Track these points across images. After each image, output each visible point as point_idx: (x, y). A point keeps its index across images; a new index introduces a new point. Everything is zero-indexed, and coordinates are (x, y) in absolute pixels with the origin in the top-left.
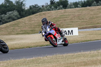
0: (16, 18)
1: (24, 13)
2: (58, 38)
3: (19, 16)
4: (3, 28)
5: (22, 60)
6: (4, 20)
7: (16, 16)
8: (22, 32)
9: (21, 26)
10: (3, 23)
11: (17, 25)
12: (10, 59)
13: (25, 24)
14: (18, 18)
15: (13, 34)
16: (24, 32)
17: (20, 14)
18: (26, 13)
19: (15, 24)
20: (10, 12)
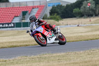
2: (48, 36)
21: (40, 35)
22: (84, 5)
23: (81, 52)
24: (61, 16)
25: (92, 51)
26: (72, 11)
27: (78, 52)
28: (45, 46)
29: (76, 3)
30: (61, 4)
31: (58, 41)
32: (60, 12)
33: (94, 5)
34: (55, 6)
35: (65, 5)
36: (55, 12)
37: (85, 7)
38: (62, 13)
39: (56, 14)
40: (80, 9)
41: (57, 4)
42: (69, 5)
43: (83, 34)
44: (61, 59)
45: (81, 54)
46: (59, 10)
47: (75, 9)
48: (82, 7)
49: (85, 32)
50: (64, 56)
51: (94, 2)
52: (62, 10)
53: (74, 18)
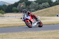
0: (47, 7)
1: (52, 4)
3: (49, 6)
4: (39, 12)
5: (48, 31)
6: (40, 8)
7: (47, 6)
8: (50, 15)
9: (50, 12)
10: (40, 10)
11: (48, 11)
12: (41, 31)
13: (53, 10)
14: (49, 7)
15: (45, 16)
16: (51, 15)
17: (50, 4)
18: (53, 4)
19: (47, 10)
20: (44, 3)
21: (28, 21)
22: (19, 6)
23: (16, 33)
24: (5, 11)
25: (22, 33)
26: (12, 9)
27: (14, 33)
28: (31, 27)
29: (14, 4)
30: (5, 4)
31: (38, 25)
32: (4, 9)
33: (25, 5)
34: (2, 5)
35: (8, 5)
36: (1, 9)
37: (19, 7)
38: (6, 10)
39: (2, 10)
40: (16, 8)
41: (3, 4)
42: (10, 5)
43: (18, 23)
44: (4, 37)
45: (15, 34)
46: (4, 8)
47: (14, 8)
48: (18, 7)
49: (19, 22)
50: (5, 35)
51: (25, 4)
52: (6, 8)
53: (13, 13)
